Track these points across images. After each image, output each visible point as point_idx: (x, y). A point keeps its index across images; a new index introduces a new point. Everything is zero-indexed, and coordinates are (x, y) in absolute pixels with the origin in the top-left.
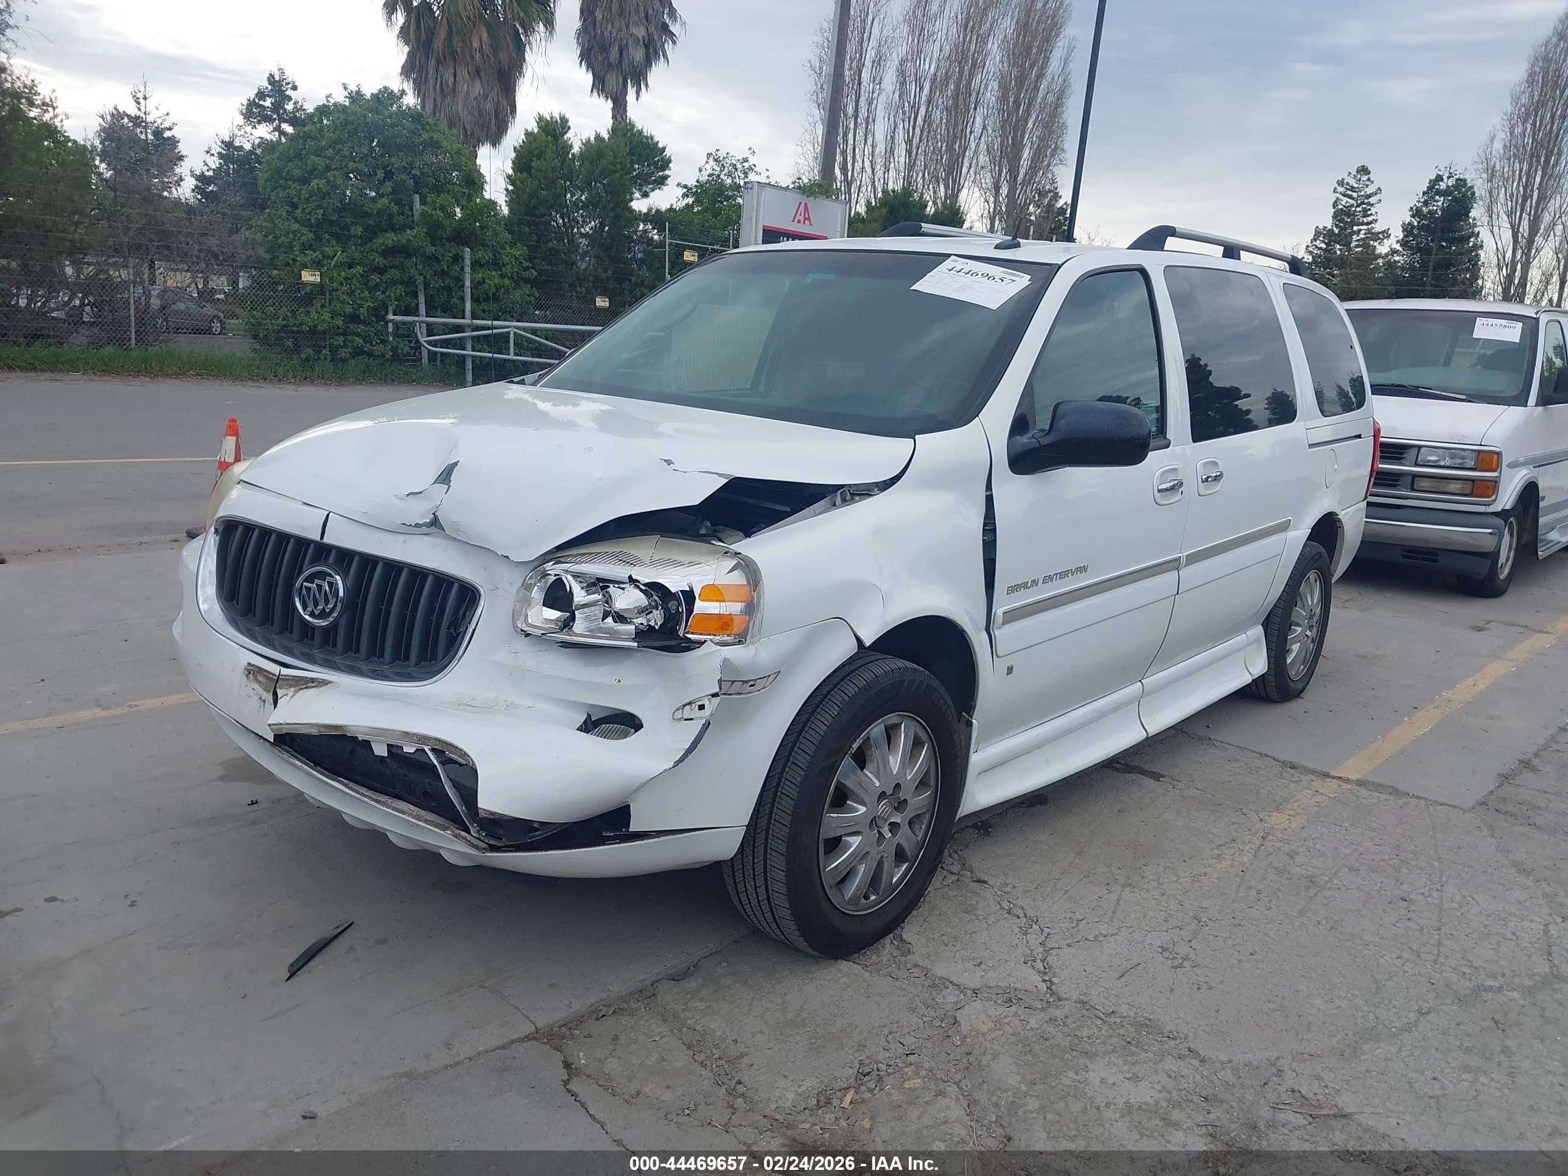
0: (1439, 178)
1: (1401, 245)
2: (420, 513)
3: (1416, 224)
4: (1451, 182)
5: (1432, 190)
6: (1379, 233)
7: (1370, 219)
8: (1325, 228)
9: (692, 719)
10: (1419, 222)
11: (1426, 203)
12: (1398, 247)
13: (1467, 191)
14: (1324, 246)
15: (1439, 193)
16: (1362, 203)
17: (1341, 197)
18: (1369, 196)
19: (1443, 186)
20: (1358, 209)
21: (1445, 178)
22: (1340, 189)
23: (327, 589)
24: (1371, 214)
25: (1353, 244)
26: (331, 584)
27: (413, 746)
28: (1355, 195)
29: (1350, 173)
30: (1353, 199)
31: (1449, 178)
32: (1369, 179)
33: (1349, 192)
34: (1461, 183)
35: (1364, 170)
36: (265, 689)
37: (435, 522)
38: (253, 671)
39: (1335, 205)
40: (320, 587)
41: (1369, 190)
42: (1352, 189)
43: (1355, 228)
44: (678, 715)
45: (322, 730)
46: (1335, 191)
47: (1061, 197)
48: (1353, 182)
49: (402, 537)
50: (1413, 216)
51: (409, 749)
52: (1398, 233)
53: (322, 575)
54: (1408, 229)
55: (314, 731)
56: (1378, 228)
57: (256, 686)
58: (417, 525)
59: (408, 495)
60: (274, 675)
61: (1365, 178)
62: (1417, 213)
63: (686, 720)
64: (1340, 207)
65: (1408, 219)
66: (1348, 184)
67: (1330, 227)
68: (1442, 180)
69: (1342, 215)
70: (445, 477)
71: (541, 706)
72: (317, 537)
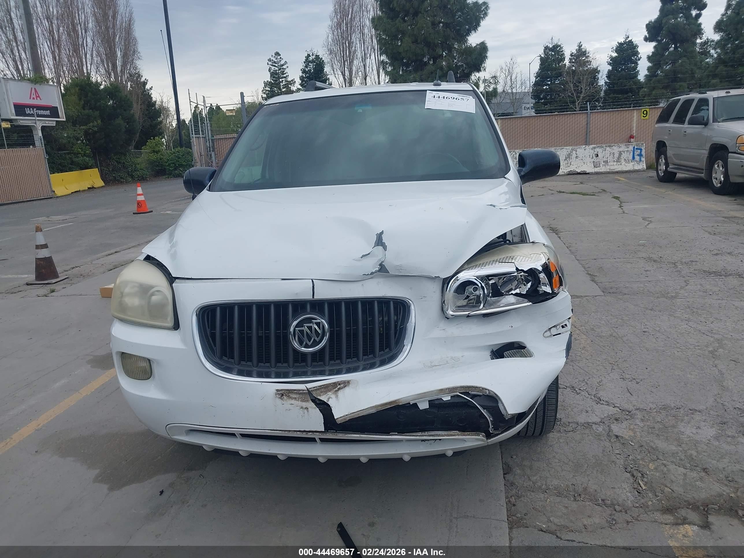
0: (309, 56)
1: (301, 86)
2: (371, 265)
3: (304, 76)
4: (314, 57)
5: (307, 61)
6: (290, 81)
7: (285, 75)
8: (268, 81)
9: (560, 334)
10: (305, 75)
11: (306, 67)
12: (300, 87)
13: (320, 61)
14: (269, 89)
15: (310, 62)
16: (280, 69)
17: (271, 66)
18: (283, 65)
19: (311, 58)
20: (280, 71)
21: (311, 55)
22: (270, 63)
23: (316, 327)
24: (285, 73)
25: (282, 87)
26: (318, 324)
27: (447, 396)
28: (277, 65)
29: (272, 56)
30: (276, 67)
31: (312, 55)
32: (281, 58)
33: (274, 64)
34: (317, 57)
35: (277, 54)
36: (303, 401)
37: (382, 269)
38: (282, 394)
39: (269, 70)
40: (310, 328)
41: (282, 62)
42: (275, 62)
43: (281, 80)
44: (548, 334)
45: (380, 408)
46: (268, 64)
47: (142, 76)
48: (274, 59)
49: (360, 283)
50: (302, 73)
51: (447, 398)
52: (298, 81)
53: (310, 320)
54: (302, 78)
55: (373, 411)
56: (289, 79)
57: (293, 402)
58: (372, 273)
59: (362, 257)
60: (304, 390)
61: (279, 57)
62: (304, 71)
63: (554, 335)
64: (272, 71)
65: (301, 74)
66: (272, 60)
67: (270, 81)
68: (310, 56)
69: (273, 74)
70: (379, 241)
71: (467, 354)
72: (310, 297)
